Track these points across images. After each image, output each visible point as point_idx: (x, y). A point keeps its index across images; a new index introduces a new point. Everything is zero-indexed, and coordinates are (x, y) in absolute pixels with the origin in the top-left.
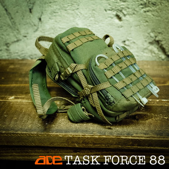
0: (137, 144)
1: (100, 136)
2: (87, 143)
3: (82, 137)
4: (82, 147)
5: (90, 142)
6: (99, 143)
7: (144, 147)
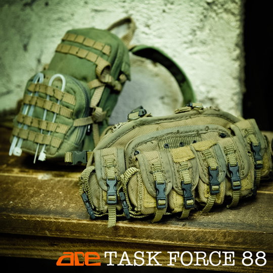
0: (130, 235)
1: (80, 220)
2: (63, 231)
3: (54, 222)
4: (55, 236)
5: (66, 230)
6: (79, 232)
7: (141, 240)
